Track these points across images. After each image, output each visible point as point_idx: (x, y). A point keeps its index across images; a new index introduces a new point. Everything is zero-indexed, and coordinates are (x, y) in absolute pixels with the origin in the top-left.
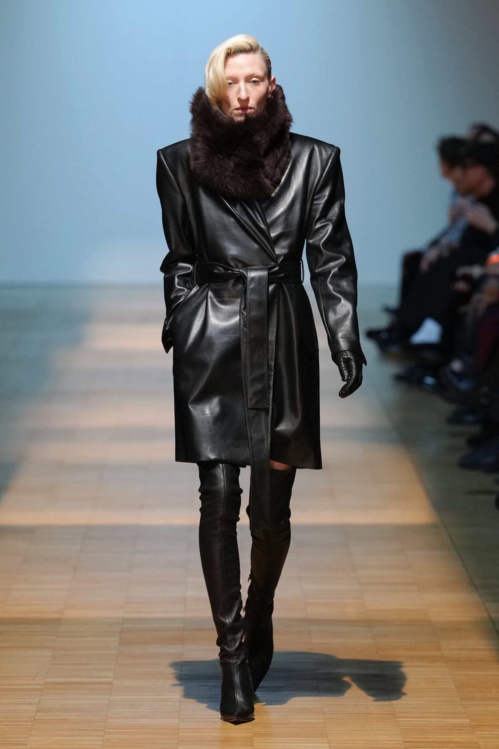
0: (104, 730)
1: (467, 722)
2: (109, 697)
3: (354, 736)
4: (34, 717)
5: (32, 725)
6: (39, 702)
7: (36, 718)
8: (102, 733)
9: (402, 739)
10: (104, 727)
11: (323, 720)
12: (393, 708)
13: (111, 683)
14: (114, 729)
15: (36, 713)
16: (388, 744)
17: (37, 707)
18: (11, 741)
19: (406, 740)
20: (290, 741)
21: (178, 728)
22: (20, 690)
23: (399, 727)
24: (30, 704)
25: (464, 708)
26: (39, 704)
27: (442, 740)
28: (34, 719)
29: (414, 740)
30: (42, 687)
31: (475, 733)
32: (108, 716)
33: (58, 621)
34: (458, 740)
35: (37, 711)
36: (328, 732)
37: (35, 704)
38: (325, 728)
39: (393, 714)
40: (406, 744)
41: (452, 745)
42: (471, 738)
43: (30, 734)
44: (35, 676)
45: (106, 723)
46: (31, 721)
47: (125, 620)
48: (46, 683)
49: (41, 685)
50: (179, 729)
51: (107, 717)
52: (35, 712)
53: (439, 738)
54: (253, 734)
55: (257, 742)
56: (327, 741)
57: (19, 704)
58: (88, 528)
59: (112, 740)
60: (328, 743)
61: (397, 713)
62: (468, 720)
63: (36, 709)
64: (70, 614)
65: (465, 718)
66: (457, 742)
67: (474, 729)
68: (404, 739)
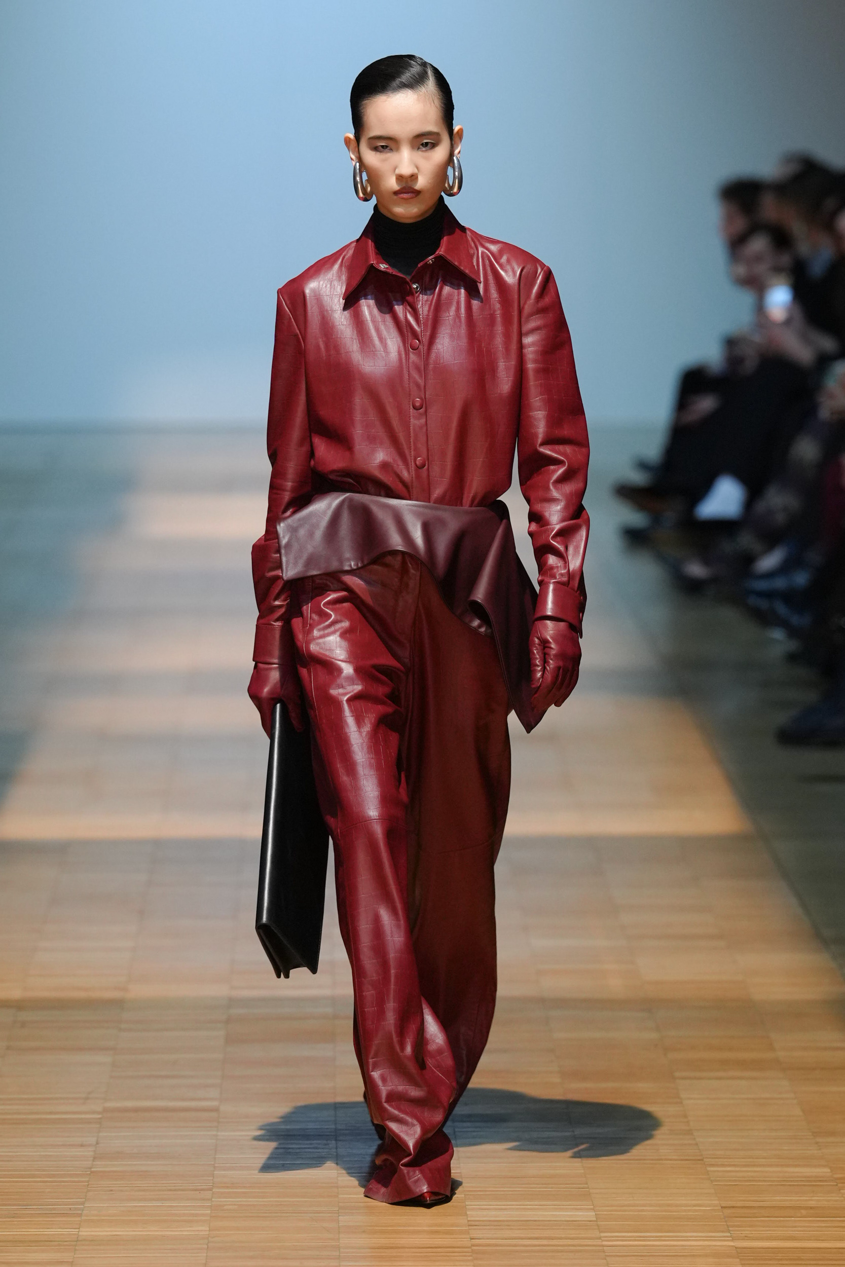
0: (210, 1190)
1: (827, 1172)
2: (215, 1133)
3: (635, 1198)
4: (91, 1168)
5: (88, 1181)
6: (97, 1143)
7: (92, 1169)
8: (208, 1194)
9: (717, 1202)
10: (212, 1184)
11: (583, 1171)
12: (699, 1149)
13: (216, 1110)
14: (227, 1187)
15: (93, 1161)
16: (696, 1211)
17: (95, 1151)
18: (54, 1209)
19: (724, 1204)
20: (529, 1207)
21: (336, 1185)
22: (65, 1121)
23: (712, 1181)
24: (82, 1146)
25: (820, 1149)
26: (98, 1145)
27: (787, 1204)
28: (92, 1172)
29: (739, 1204)
30: (100, 1116)
31: (842, 1191)
32: (216, 1165)
33: (118, 1004)
34: (812, 1204)
35: (95, 1158)
36: (591, 1191)
37: (90, 1145)
38: (587, 1184)
39: (699, 1160)
40: (727, 1212)
41: (804, 1212)
42: (836, 1201)
43: (86, 1196)
44: (87, 1098)
45: (213, 1177)
46: (87, 1174)
47: (232, 1002)
48: (106, 1110)
49: (99, 1113)
50: (337, 1187)
51: (215, 1167)
52: (92, 1159)
53: (781, 1201)
54: (465, 1195)
55: (473, 1209)
56: (592, 1207)
57: (63, 1145)
58: (157, 843)
59: (225, 1207)
60: (593, 1209)
61: (707, 1158)
62: (829, 1170)
63: (92, 1153)
64: (139, 991)
65: (824, 1166)
66: (811, 1208)
67: (839, 1185)
68: (721, 1203)
